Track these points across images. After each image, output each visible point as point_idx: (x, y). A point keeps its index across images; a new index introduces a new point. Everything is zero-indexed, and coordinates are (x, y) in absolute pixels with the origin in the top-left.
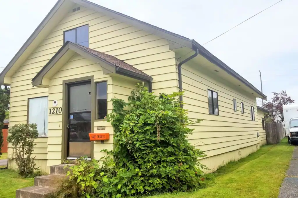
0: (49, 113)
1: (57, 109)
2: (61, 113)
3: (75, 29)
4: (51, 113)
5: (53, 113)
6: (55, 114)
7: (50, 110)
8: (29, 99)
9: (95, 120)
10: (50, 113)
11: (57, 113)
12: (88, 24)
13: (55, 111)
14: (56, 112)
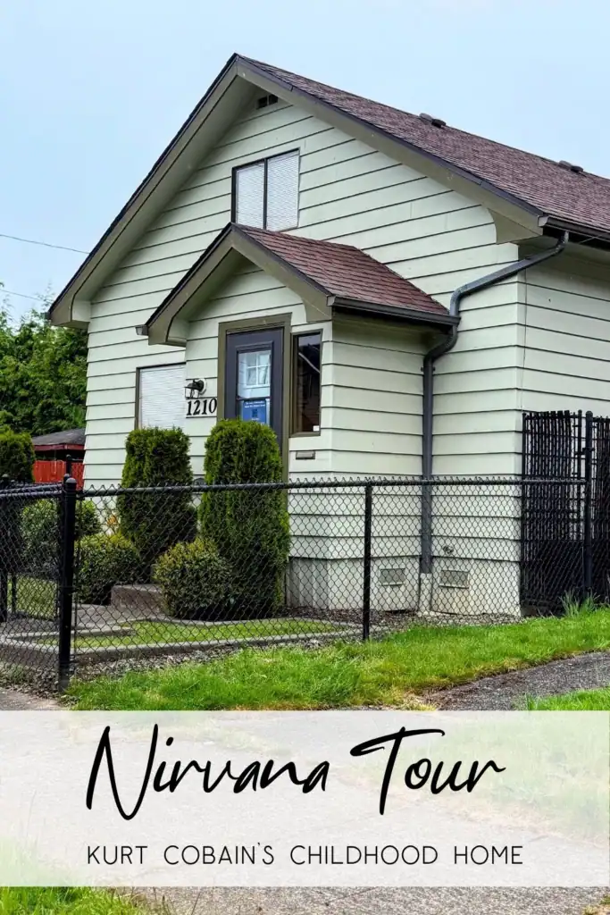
0: (187, 412)
1: (205, 402)
2: (215, 414)
3: (265, 161)
4: (192, 412)
5: (196, 413)
6: (200, 415)
7: (190, 403)
8: (139, 369)
9: (293, 433)
10: (189, 414)
11: (204, 413)
12: (297, 149)
13: (201, 408)
14: (202, 412)
